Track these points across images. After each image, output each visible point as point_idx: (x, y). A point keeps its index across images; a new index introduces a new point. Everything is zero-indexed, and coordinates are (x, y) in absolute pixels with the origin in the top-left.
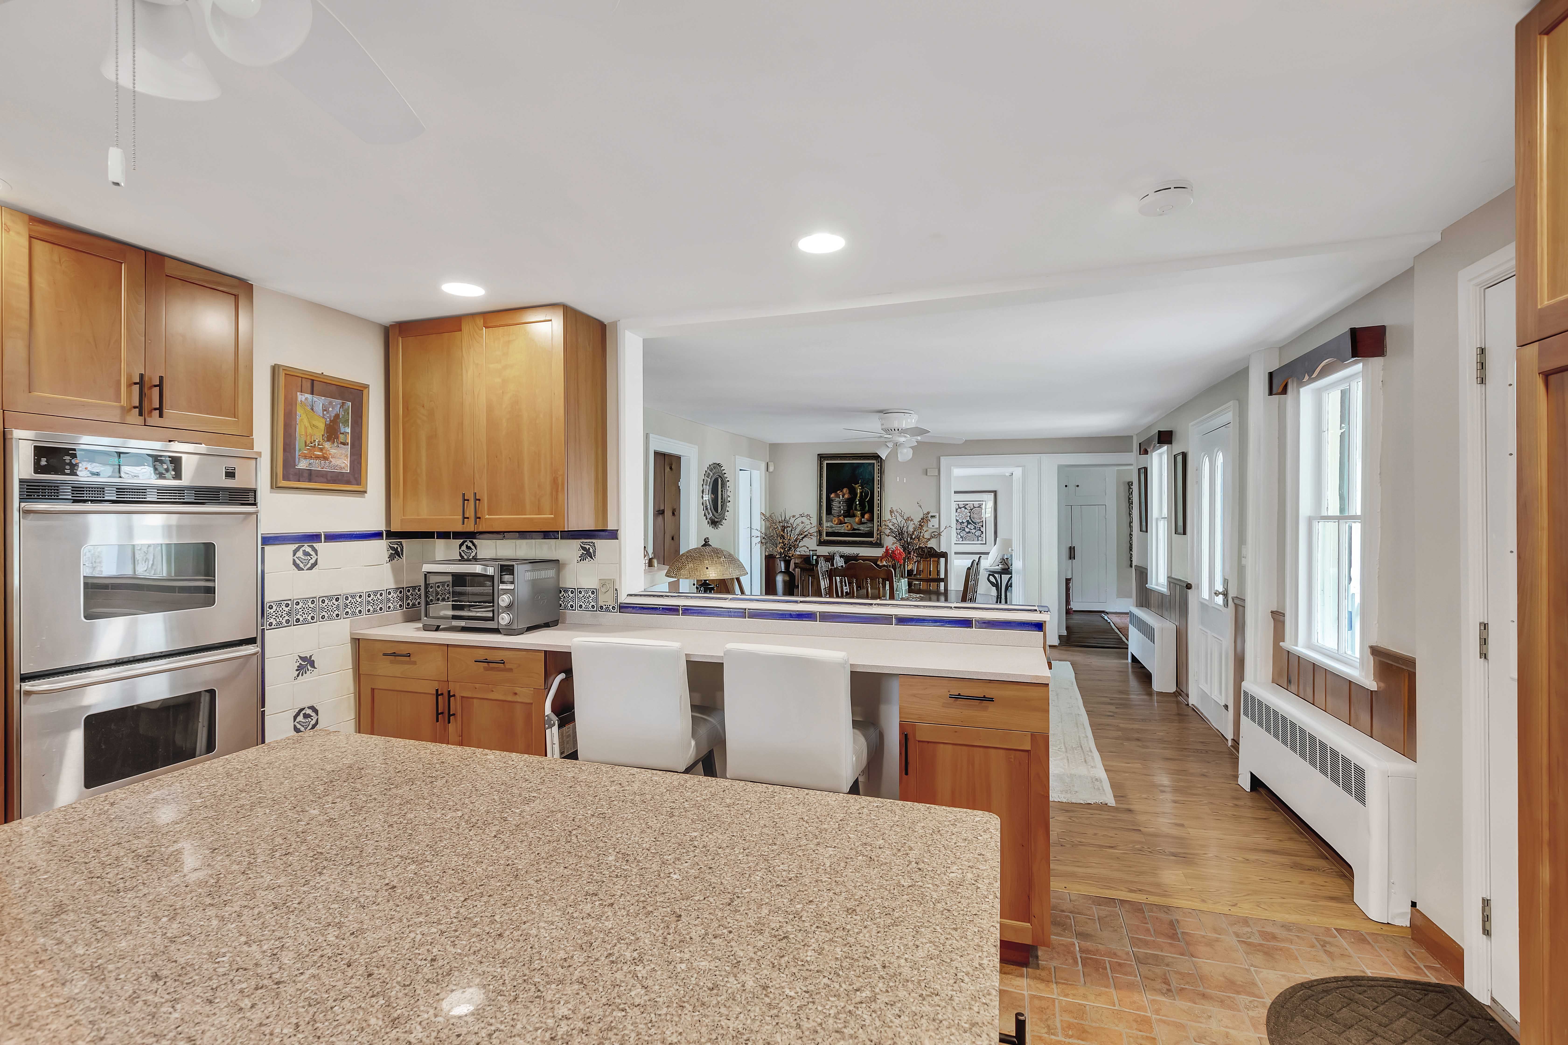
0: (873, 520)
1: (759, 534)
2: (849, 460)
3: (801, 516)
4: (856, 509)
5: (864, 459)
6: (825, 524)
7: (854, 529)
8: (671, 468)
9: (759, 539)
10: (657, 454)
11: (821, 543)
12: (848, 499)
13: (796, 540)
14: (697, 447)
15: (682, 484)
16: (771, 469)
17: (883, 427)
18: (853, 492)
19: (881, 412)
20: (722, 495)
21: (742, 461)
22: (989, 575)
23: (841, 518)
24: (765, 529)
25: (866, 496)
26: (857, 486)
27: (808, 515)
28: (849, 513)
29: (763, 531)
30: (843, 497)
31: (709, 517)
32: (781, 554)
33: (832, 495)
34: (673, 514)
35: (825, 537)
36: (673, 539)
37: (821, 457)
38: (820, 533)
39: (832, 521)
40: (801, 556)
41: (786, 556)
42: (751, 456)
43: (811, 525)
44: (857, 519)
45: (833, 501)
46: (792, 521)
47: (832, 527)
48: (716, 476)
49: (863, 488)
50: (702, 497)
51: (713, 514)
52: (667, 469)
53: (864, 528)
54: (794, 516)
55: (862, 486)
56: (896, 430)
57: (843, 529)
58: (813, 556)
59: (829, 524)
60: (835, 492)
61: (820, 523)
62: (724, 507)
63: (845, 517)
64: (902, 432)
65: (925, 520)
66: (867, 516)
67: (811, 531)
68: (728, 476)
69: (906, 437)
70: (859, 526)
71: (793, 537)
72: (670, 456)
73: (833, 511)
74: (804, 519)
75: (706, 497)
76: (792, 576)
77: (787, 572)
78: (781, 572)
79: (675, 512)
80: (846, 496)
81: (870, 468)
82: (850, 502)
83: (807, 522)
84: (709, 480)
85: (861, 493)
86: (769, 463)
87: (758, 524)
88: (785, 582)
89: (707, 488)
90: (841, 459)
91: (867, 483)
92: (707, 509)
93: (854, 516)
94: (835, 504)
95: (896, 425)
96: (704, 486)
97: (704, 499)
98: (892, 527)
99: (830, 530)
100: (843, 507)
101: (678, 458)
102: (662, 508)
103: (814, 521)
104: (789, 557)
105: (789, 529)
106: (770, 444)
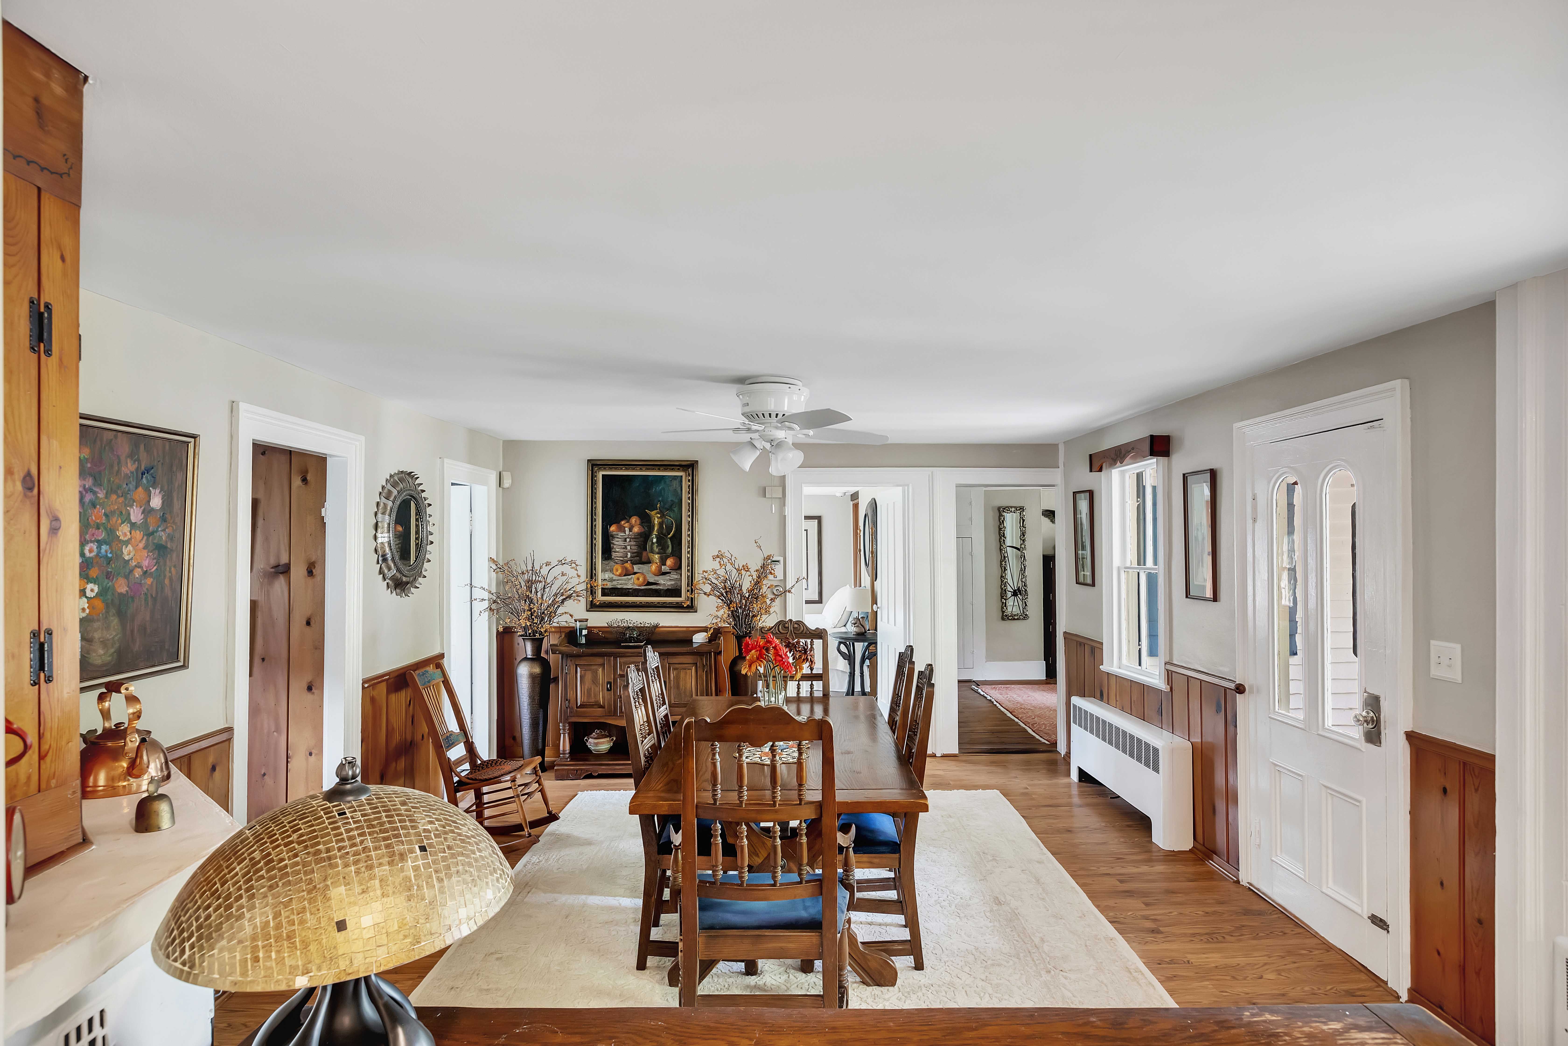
0: (680, 568)
1: (486, 595)
2: (641, 470)
3: (561, 563)
4: (652, 551)
5: (665, 470)
6: (600, 575)
7: (649, 584)
8: (304, 480)
9: (486, 604)
10: (261, 450)
11: (593, 607)
12: (640, 535)
13: (553, 604)
14: (363, 438)
15: (329, 512)
16: (507, 483)
17: (747, 409)
18: (646, 521)
19: (741, 380)
20: (417, 533)
21: (456, 469)
22: (840, 643)
23: (628, 565)
24: (498, 584)
25: (669, 529)
26: (653, 513)
27: (572, 562)
28: (640, 558)
29: (494, 590)
30: (630, 530)
31: (389, 574)
32: (525, 628)
33: (613, 528)
34: (310, 573)
35: (600, 598)
36: (308, 623)
37: (594, 465)
38: (592, 591)
39: (611, 571)
40: (560, 629)
41: (534, 632)
42: (473, 459)
43: (577, 579)
44: (654, 567)
45: (613, 537)
46: (544, 571)
47: (611, 580)
48: (403, 496)
49: (663, 516)
50: (375, 538)
51: (398, 570)
52: (297, 482)
53: (665, 582)
54: (548, 564)
55: (661, 512)
56: (773, 415)
57: (631, 583)
58: (581, 630)
59: (607, 575)
60: (617, 522)
61: (592, 575)
62: (422, 554)
63: (633, 563)
64: (785, 420)
65: (764, 570)
66: (670, 562)
67: (579, 588)
68: (430, 495)
69: (790, 428)
70: (657, 578)
71: (548, 599)
72: (304, 455)
73: (614, 554)
74: (566, 568)
75: (384, 537)
76: (545, 665)
77: (537, 658)
78: (526, 659)
79: (313, 569)
80: (636, 529)
81: (675, 484)
82: (643, 540)
83: (572, 573)
84: (390, 504)
85: (661, 524)
86: (504, 474)
87: (485, 578)
88: (532, 677)
89: (386, 520)
90: (627, 469)
91: (670, 509)
92: (385, 560)
93: (649, 562)
94: (617, 544)
95: (771, 405)
96: (380, 515)
97: (380, 540)
98: (714, 581)
99: (609, 585)
100: (631, 547)
101: (321, 461)
102: (284, 560)
103: (583, 570)
104: (541, 633)
105: (540, 586)
106: (504, 441)
